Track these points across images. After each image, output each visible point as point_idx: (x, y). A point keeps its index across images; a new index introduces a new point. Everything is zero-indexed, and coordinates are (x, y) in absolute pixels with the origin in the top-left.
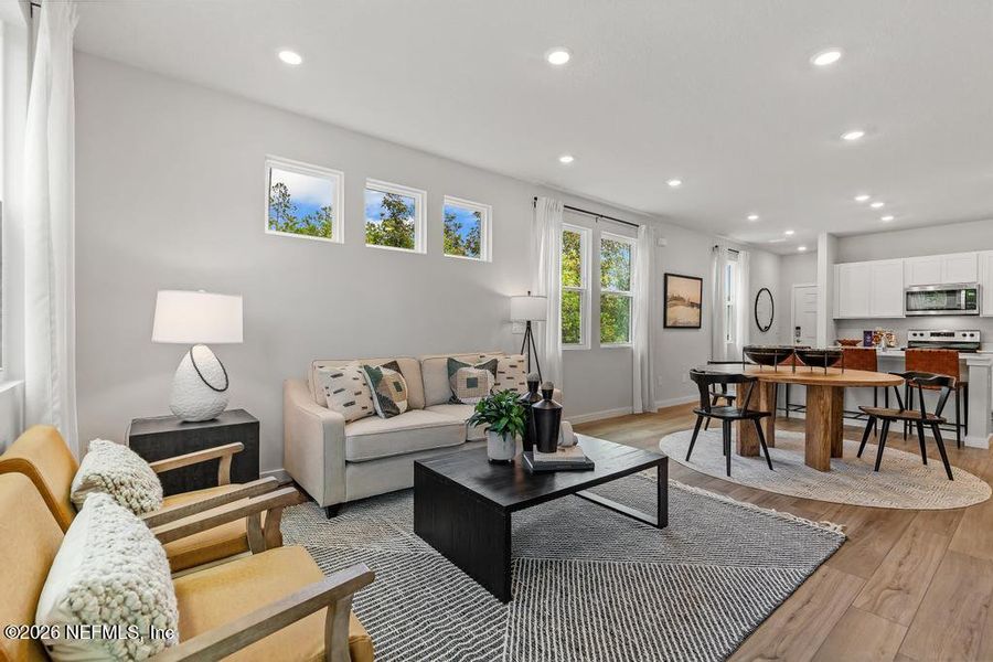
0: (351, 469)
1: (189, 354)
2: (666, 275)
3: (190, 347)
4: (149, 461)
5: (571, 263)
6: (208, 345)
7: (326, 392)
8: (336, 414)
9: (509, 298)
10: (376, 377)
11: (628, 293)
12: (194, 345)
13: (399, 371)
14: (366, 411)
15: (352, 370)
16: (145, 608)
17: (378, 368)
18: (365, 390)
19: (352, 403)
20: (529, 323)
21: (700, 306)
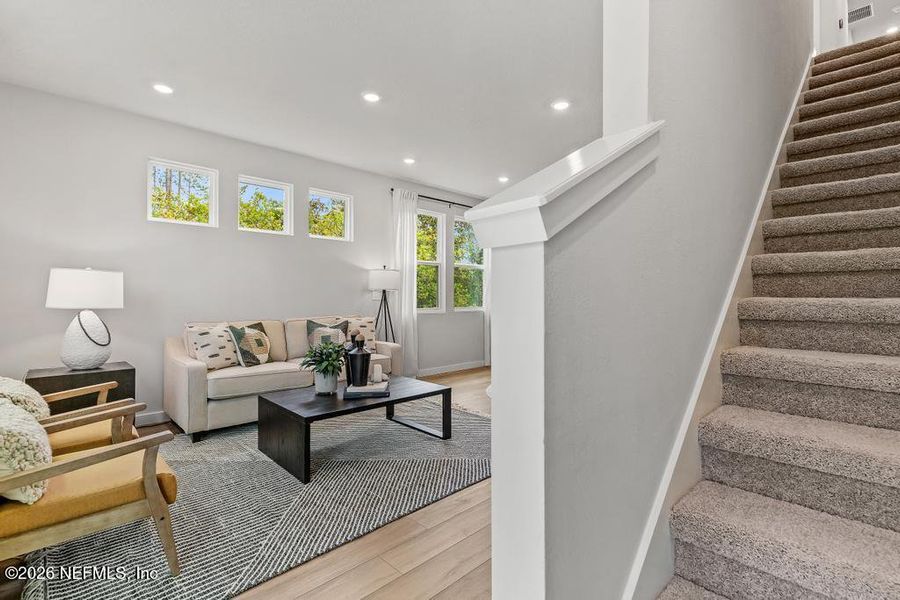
0: (212, 405)
1: (77, 317)
3: (78, 312)
4: (42, 393)
5: (428, 238)
6: (94, 310)
7: (195, 346)
8: (202, 363)
9: (367, 271)
10: (239, 335)
11: (480, 267)
12: (83, 310)
13: (263, 330)
14: (230, 362)
15: (220, 329)
16: (31, 447)
17: (242, 329)
18: (229, 346)
19: (217, 355)
20: (384, 291)
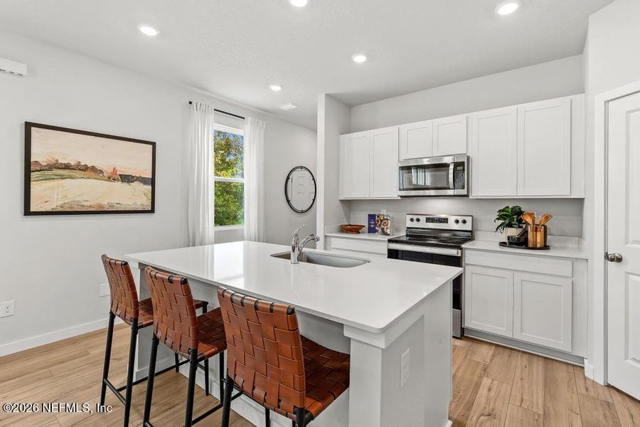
2: (28, 126)
21: (152, 182)
